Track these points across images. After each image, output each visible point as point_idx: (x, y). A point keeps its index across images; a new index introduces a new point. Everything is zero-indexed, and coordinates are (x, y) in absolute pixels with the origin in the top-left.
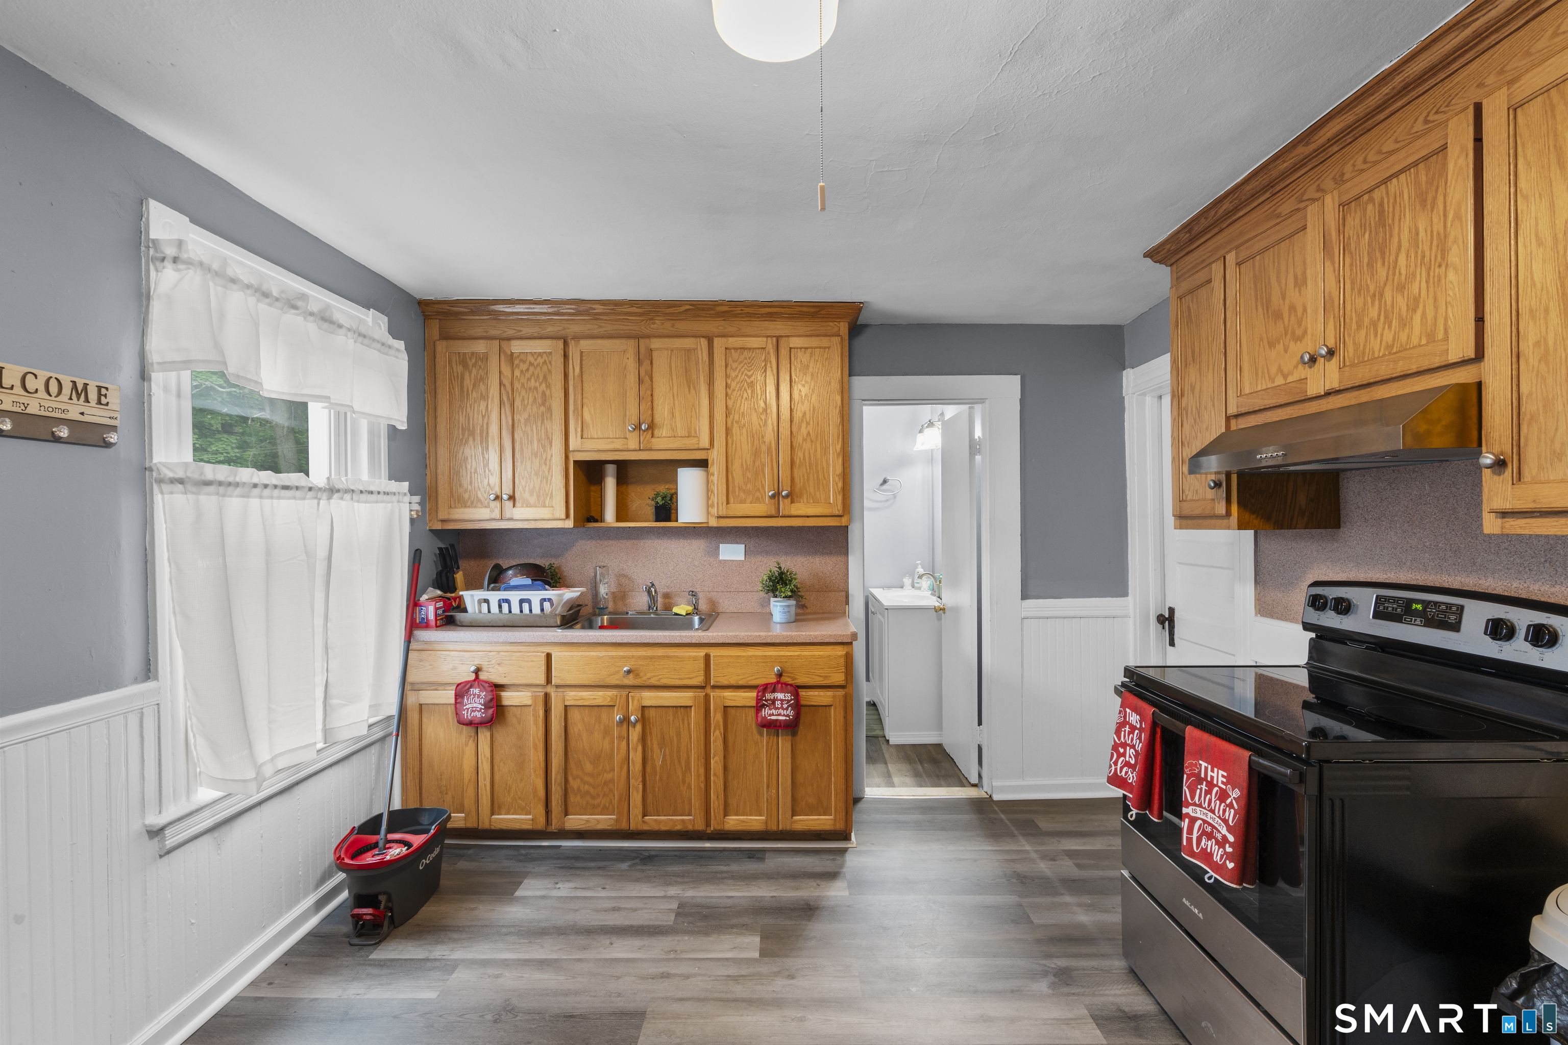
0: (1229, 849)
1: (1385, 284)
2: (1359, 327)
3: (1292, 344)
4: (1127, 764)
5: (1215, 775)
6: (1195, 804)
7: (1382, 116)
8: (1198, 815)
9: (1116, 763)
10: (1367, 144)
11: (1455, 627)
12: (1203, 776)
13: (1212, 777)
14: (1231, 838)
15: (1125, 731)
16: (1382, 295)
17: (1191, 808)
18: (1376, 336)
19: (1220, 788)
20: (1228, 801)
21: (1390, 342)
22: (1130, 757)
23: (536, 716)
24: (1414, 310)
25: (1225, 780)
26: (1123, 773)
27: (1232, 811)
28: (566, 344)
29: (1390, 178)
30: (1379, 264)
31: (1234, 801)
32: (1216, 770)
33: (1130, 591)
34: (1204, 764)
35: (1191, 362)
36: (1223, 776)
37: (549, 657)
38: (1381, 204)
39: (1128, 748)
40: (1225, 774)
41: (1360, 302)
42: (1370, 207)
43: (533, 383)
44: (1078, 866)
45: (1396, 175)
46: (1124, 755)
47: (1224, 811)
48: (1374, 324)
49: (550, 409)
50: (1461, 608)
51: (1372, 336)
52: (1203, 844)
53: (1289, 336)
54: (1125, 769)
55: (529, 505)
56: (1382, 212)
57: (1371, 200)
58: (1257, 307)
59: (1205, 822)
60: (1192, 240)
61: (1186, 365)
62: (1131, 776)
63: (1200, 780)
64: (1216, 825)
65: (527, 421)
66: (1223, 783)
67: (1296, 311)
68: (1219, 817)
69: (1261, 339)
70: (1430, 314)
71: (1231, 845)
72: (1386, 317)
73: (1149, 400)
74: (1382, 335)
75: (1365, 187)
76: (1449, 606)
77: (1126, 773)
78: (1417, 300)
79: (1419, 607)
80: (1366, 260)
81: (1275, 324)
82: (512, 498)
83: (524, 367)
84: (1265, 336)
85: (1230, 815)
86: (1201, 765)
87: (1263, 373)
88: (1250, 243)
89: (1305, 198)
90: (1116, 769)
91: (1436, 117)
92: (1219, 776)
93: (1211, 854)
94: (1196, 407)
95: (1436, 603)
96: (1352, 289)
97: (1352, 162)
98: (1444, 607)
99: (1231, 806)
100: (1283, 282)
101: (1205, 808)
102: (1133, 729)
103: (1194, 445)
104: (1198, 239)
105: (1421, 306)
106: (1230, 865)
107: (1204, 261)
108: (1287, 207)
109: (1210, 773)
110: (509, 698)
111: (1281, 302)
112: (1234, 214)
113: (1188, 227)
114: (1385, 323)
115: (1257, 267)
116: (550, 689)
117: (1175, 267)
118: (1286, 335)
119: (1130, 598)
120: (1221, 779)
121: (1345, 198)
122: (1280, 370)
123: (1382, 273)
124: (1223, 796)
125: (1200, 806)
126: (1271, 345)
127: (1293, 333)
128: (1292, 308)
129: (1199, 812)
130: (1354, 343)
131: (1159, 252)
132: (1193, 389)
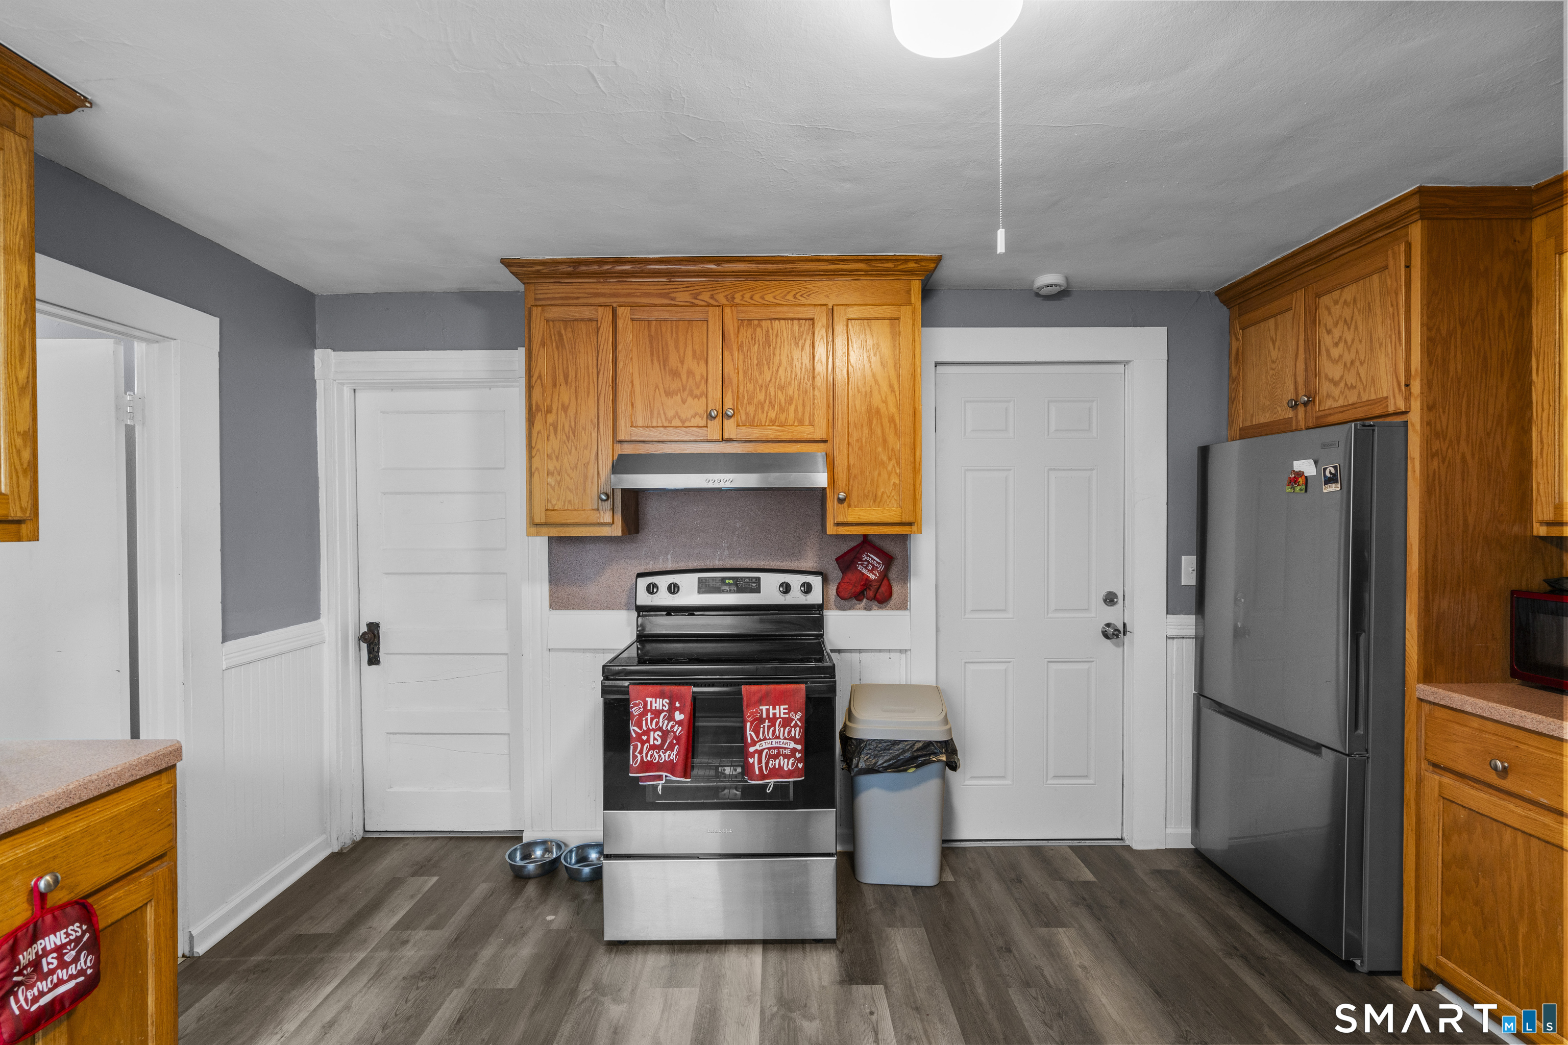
0: (798, 755)
1: (770, 381)
2: (749, 403)
3: (690, 399)
4: (653, 747)
5: (777, 711)
6: (761, 740)
7: (769, 278)
8: (764, 747)
9: (641, 752)
10: (754, 288)
11: (757, 590)
12: (764, 716)
13: (774, 714)
14: (799, 747)
15: (646, 720)
16: (767, 387)
17: (758, 744)
18: (763, 412)
19: (782, 718)
20: (792, 724)
21: (773, 418)
22: (655, 739)
24: (790, 404)
25: (787, 711)
26: (649, 758)
27: (798, 729)
29: (775, 319)
30: (766, 368)
31: (798, 722)
32: (777, 707)
33: (321, 613)
34: (764, 708)
35: (563, 385)
36: (784, 709)
38: (768, 331)
39: (652, 733)
40: (787, 706)
41: (750, 387)
42: (758, 330)
45: (779, 319)
46: (648, 741)
47: (789, 732)
48: (761, 404)
50: (759, 579)
51: (760, 411)
52: (770, 766)
53: (686, 393)
54: (650, 753)
56: (767, 336)
57: (759, 325)
58: (652, 361)
59: (769, 749)
60: (570, 275)
61: (555, 385)
62: (657, 756)
63: (761, 720)
64: (783, 746)
66: (784, 713)
67: (694, 376)
68: (785, 738)
69: (657, 387)
70: (800, 409)
71: (799, 751)
72: (770, 403)
74: (767, 413)
75: (758, 316)
76: (751, 578)
77: (652, 756)
78: (792, 399)
79: (731, 582)
80: (755, 362)
81: (673, 379)
84: (661, 386)
85: (797, 733)
86: (762, 710)
87: (659, 413)
88: (654, 308)
89: (699, 297)
90: (642, 757)
91: (801, 298)
92: (781, 711)
93: (781, 768)
94: (570, 426)
95: (742, 578)
96: (745, 377)
97: (741, 293)
98: (748, 580)
99: (796, 725)
100: (682, 351)
101: (770, 739)
102: (657, 713)
103: (565, 461)
104: (579, 277)
105: (794, 402)
106: (800, 766)
107: (578, 298)
108: (683, 297)
109: (772, 712)
111: (679, 365)
112: (627, 277)
113: (576, 263)
114: (769, 406)
115: (653, 330)
117: (532, 287)
118: (684, 390)
119: (323, 620)
120: (782, 711)
121: (742, 316)
122: (677, 415)
123: (767, 375)
124: (786, 723)
125: (765, 739)
126: (668, 394)
127: (691, 391)
128: (690, 373)
129: (764, 744)
130: (746, 413)
131: (523, 267)
132: (565, 408)
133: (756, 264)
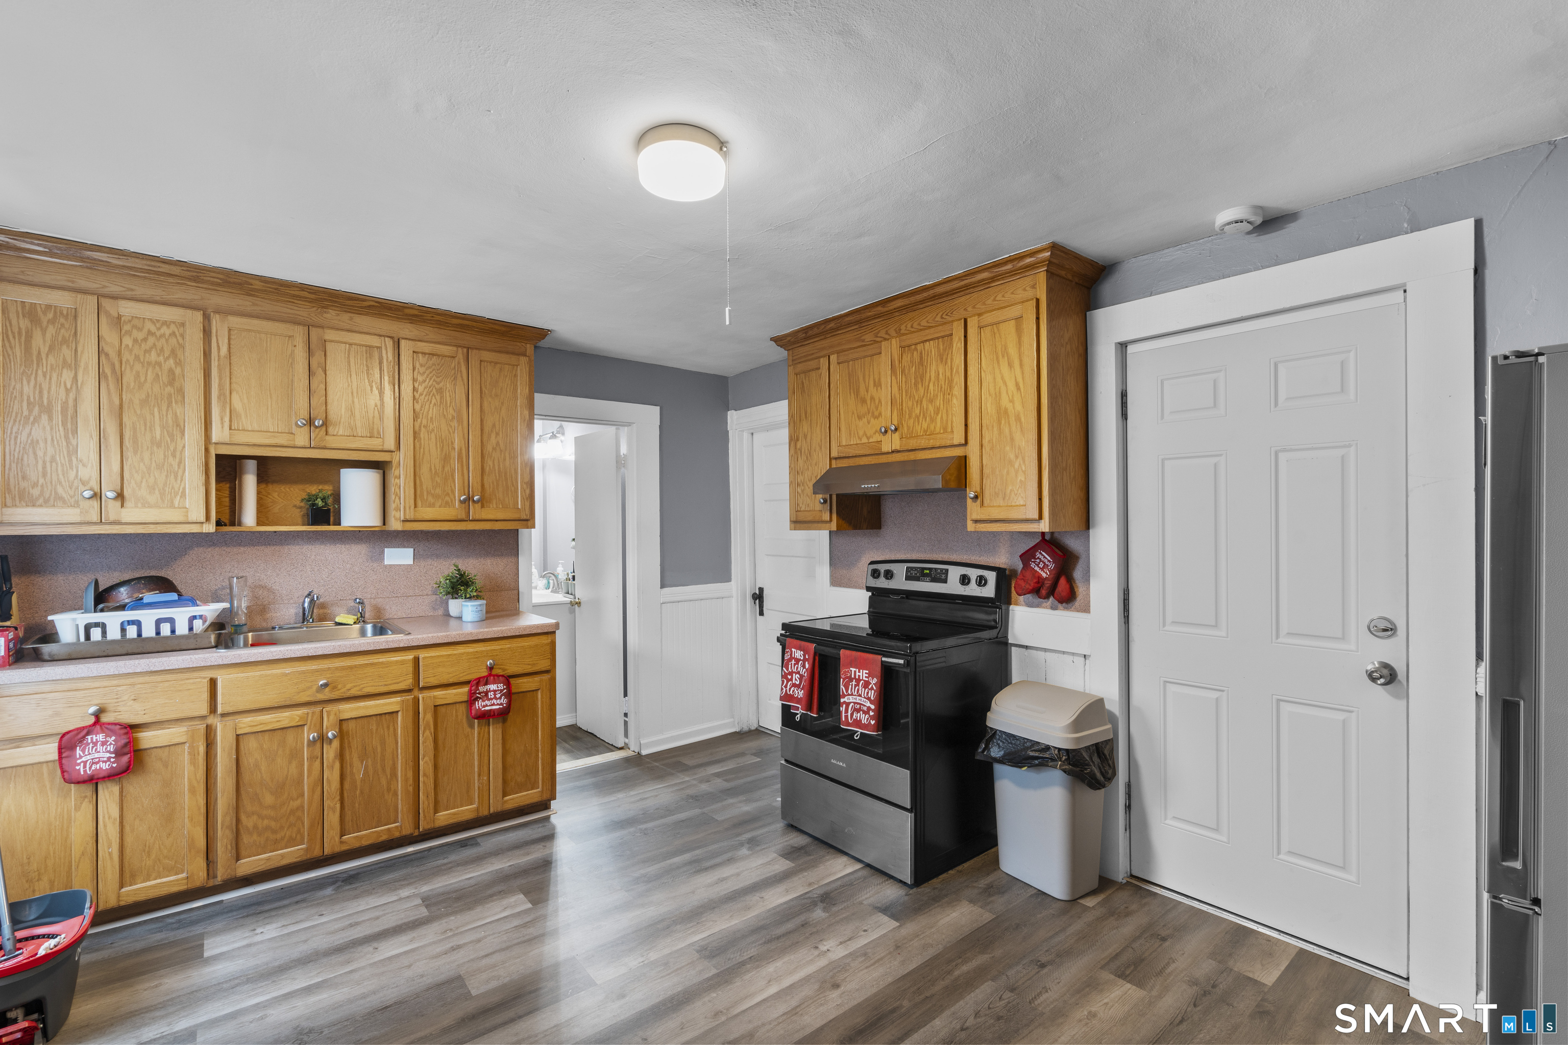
0: (872, 713)
1: (923, 397)
2: (910, 417)
3: (872, 420)
4: (794, 685)
5: (861, 674)
6: (849, 695)
7: (921, 306)
8: (851, 701)
9: (786, 687)
10: (913, 318)
11: (945, 581)
12: (853, 677)
13: (859, 676)
14: (873, 707)
15: (791, 664)
16: (921, 402)
17: (846, 697)
18: (919, 424)
19: (864, 680)
20: (870, 687)
21: (926, 429)
22: (796, 680)
23: (193, 754)
24: (937, 414)
25: (867, 675)
26: (791, 692)
27: (873, 691)
28: (207, 318)
29: (926, 341)
30: (920, 386)
31: (874, 686)
32: (861, 671)
33: (733, 577)
34: (853, 670)
35: (805, 419)
36: (866, 673)
37: (213, 683)
38: (921, 353)
39: (794, 674)
40: (867, 672)
41: (910, 403)
42: (915, 353)
43: (153, 356)
44: (726, 780)
45: (929, 340)
46: (791, 680)
47: (868, 693)
48: (918, 417)
49: (181, 391)
50: (947, 570)
51: (917, 424)
52: (854, 717)
53: (870, 415)
54: (792, 689)
55: (146, 505)
56: (921, 358)
57: (916, 349)
58: (850, 393)
59: (855, 703)
60: (806, 339)
61: (800, 420)
62: (797, 692)
63: (851, 680)
64: (863, 703)
65: (144, 402)
66: (866, 677)
67: (874, 401)
68: (865, 698)
69: (853, 413)
70: (945, 418)
71: (873, 711)
72: (924, 415)
73: (746, 435)
74: (922, 424)
75: (914, 341)
76: (942, 570)
77: (793, 691)
78: (938, 409)
79: (928, 571)
80: (913, 381)
81: (862, 406)
82: (120, 496)
83: (140, 336)
84: (855, 412)
85: (872, 695)
86: (851, 671)
87: (854, 434)
88: (846, 353)
89: (879, 335)
90: (786, 690)
91: (946, 317)
92: (863, 674)
93: (860, 720)
94: (808, 449)
95: (935, 569)
96: (906, 395)
97: (905, 325)
98: (939, 571)
99: (872, 688)
100: (867, 381)
101: (855, 695)
102: (797, 661)
103: (806, 475)
104: (810, 339)
105: (940, 412)
106: (873, 722)
107: (813, 354)
108: (868, 337)
109: (857, 674)
110: (148, 739)
111: (866, 393)
112: (836, 331)
113: (805, 330)
114: (923, 418)
115: (850, 369)
116: (212, 720)
117: (791, 352)
118: (869, 413)
119: (733, 582)
120: (865, 675)
121: (903, 344)
122: (865, 434)
123: (922, 391)
124: (866, 685)
125: (852, 695)
126: (860, 418)
127: (873, 413)
128: (872, 398)
129: (851, 699)
130: (907, 426)
131: (782, 340)
132: (805, 437)
133: (907, 298)
